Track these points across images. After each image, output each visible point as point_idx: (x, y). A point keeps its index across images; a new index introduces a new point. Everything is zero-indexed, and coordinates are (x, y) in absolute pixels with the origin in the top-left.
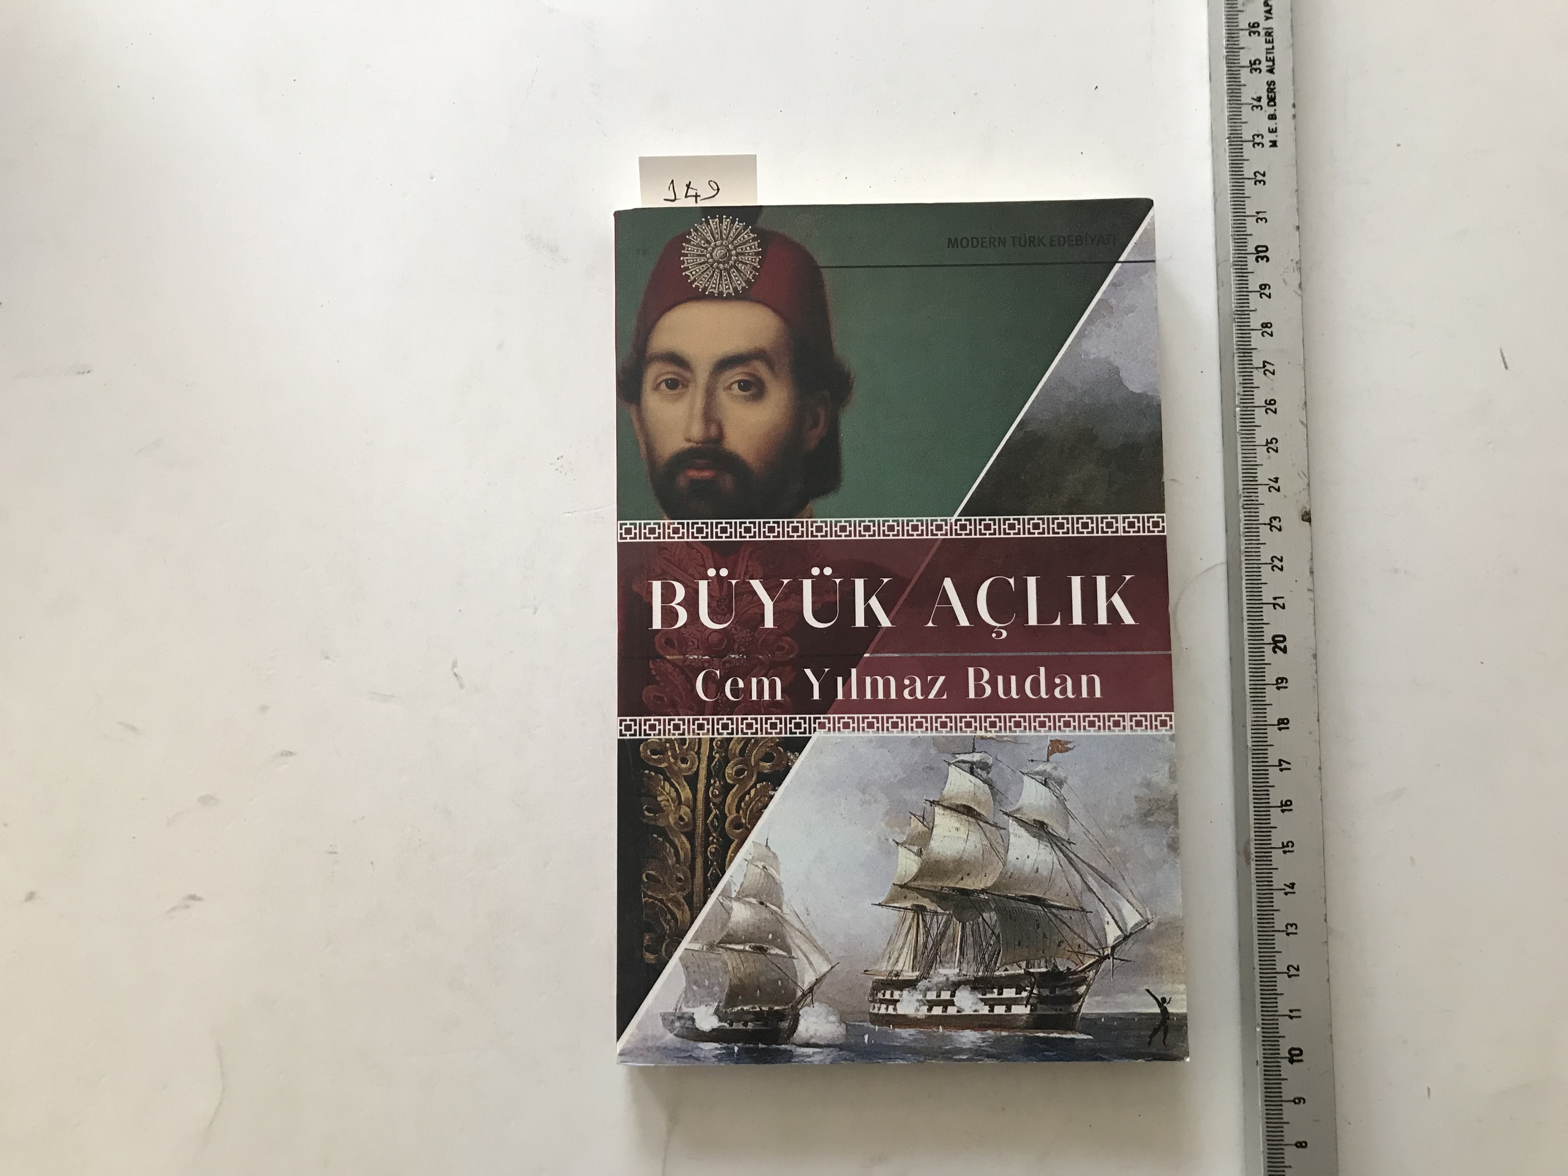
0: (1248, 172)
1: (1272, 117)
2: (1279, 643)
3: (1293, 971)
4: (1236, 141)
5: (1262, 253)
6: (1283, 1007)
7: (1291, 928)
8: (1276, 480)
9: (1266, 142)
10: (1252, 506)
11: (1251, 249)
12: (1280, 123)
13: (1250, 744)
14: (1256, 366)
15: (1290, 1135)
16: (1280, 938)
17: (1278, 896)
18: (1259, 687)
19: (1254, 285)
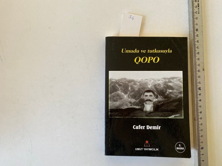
0: (195, 18)
1: (198, 9)
2: (200, 89)
3: (202, 136)
4: (193, 13)
5: (197, 30)
6: (201, 141)
7: (202, 130)
8: (199, 64)
9: (198, 13)
10: (196, 68)
11: (195, 29)
12: (200, 10)
13: (195, 103)
14: (196, 47)
15: (202, 160)
16: (200, 132)
17: (200, 125)
18: (197, 95)
19: (196, 35)
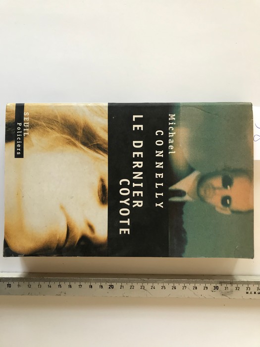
0: (239, 286)
1: (255, 293)
2: (111, 287)
3: (29, 286)
4: (248, 283)
5: (216, 288)
6: (21, 283)
7: (40, 286)
8: (154, 288)
9: (248, 291)
10: (148, 283)
11: (217, 285)
12: (253, 296)
14: (185, 284)
16: (37, 283)
17: (47, 283)
18: (100, 281)
19: (207, 285)
